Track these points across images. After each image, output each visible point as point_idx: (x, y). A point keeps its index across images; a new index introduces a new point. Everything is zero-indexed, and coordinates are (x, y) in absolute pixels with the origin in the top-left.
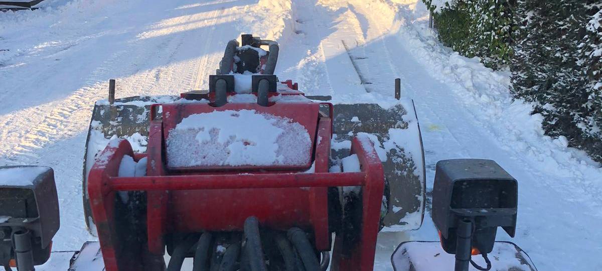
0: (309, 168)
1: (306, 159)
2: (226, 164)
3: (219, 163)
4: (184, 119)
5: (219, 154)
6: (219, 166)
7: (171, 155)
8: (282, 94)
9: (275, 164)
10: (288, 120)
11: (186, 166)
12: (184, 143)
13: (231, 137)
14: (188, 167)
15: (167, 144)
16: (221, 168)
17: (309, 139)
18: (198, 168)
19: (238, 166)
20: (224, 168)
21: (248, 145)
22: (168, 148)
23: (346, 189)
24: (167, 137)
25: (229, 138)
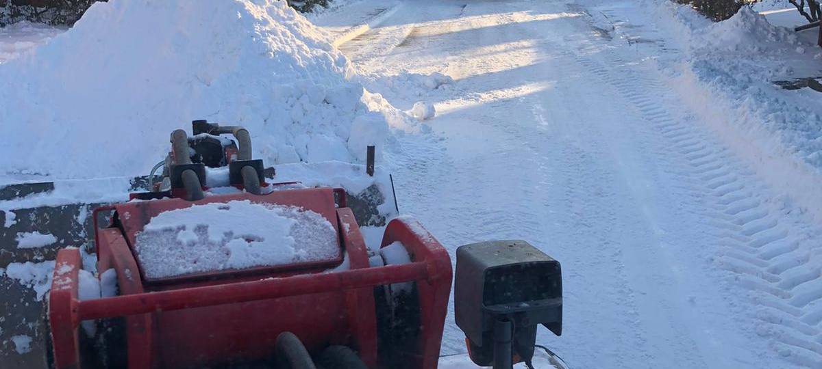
0: (340, 262)
1: (334, 251)
2: (228, 267)
3: (218, 267)
4: (152, 218)
5: (215, 256)
6: (218, 271)
7: (147, 264)
8: (274, 184)
9: (295, 261)
10: (298, 208)
11: (173, 275)
12: (160, 247)
13: (226, 234)
14: (174, 276)
15: (138, 251)
16: (221, 273)
17: (332, 228)
18: (189, 276)
19: (246, 268)
20: (226, 272)
21: (252, 242)
22: (139, 256)
23: (395, 287)
24: (134, 242)
25: (223, 236)
